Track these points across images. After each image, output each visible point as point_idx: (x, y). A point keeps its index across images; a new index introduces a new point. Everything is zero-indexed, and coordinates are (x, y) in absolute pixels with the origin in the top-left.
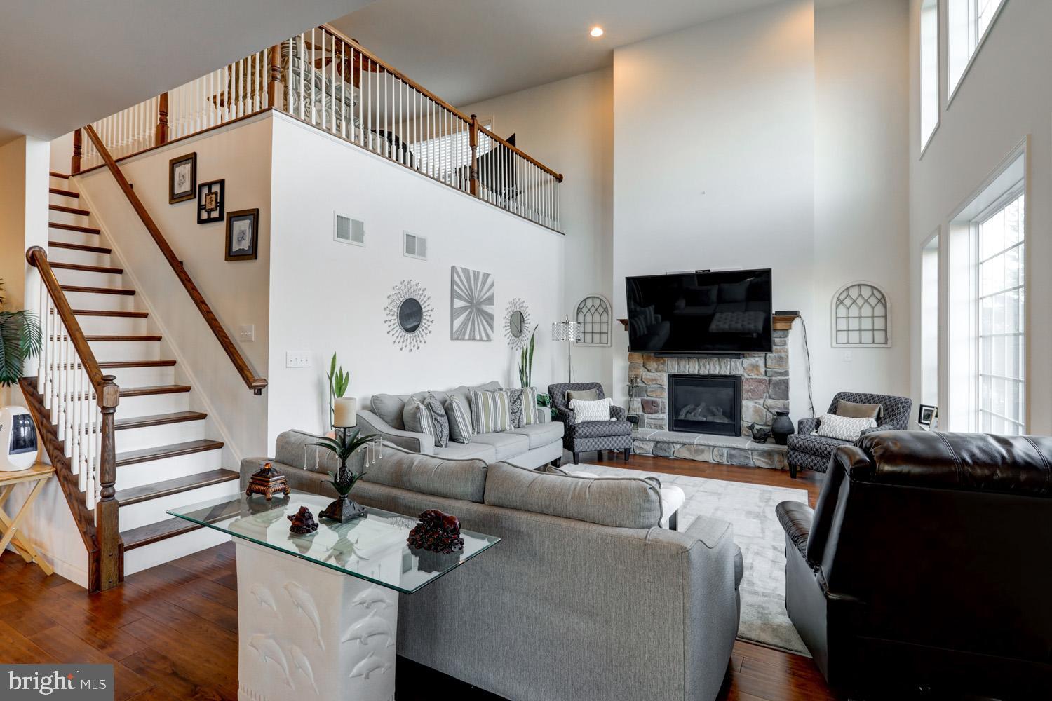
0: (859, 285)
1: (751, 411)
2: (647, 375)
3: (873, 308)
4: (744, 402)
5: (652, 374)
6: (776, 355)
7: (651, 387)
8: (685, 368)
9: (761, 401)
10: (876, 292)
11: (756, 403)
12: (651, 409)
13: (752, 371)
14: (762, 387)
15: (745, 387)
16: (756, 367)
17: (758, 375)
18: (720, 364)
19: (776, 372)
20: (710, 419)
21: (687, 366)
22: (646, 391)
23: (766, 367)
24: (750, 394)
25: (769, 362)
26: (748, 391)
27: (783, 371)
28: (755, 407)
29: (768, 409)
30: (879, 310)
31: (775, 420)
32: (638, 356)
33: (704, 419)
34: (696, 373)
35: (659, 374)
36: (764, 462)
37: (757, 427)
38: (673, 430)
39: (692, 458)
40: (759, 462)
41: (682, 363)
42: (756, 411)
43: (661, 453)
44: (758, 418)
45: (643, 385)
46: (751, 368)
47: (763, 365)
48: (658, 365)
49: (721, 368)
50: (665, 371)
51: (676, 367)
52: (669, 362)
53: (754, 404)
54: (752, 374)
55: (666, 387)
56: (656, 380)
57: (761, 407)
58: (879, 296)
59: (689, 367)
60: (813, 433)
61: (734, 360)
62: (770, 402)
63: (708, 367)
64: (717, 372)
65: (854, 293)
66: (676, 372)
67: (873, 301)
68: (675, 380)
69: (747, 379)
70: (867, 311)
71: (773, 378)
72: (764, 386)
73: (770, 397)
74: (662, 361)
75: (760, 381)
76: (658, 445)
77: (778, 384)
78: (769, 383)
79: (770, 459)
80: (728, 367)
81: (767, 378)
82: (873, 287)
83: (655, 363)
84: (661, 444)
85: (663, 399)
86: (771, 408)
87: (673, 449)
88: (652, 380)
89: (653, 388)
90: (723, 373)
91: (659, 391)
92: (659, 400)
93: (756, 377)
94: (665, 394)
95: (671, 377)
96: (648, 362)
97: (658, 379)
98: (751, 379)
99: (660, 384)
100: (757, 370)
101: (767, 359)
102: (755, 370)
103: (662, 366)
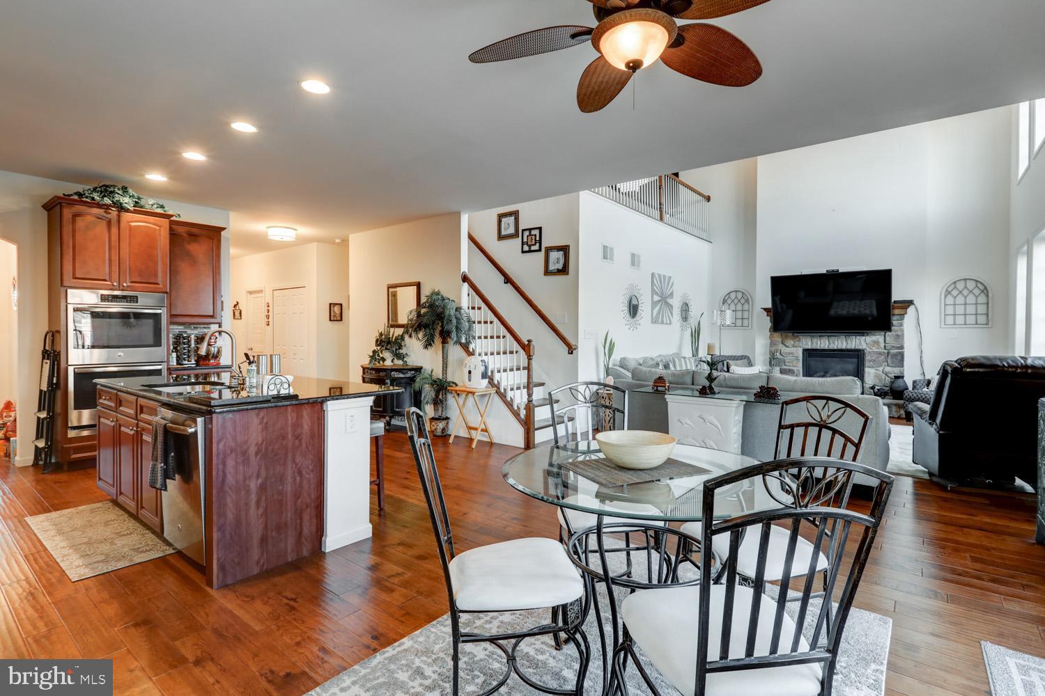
0: (965, 280)
1: (872, 376)
2: (785, 350)
3: (977, 297)
4: (867, 368)
5: (789, 349)
6: (894, 333)
7: (788, 359)
8: (817, 344)
9: (881, 369)
10: (979, 285)
11: (876, 370)
13: (873, 346)
15: (868, 358)
16: (877, 343)
18: (846, 341)
19: (893, 347)
21: (819, 343)
22: (784, 362)
23: (885, 342)
24: (871, 363)
25: (888, 338)
26: (870, 361)
27: (899, 345)
28: (876, 373)
29: (886, 375)
30: (982, 299)
31: (892, 383)
32: (777, 337)
34: (827, 348)
35: (795, 349)
37: (877, 387)
41: (815, 340)
42: (876, 376)
44: (879, 381)
45: (782, 357)
46: (873, 344)
47: (883, 342)
48: (795, 342)
49: (847, 343)
50: (800, 347)
51: (810, 343)
52: (804, 340)
54: (874, 348)
55: (801, 359)
56: (792, 353)
57: (881, 373)
58: (982, 288)
59: (821, 343)
60: (925, 389)
61: (858, 337)
62: (888, 369)
63: (836, 343)
64: (844, 347)
65: (960, 286)
66: (809, 347)
67: (977, 292)
68: (809, 354)
69: (869, 352)
70: (971, 299)
71: (892, 351)
72: (883, 357)
73: (888, 365)
74: (798, 339)
75: (880, 354)
77: (895, 355)
78: (888, 355)
80: (854, 343)
81: (886, 351)
82: (977, 281)
83: (792, 341)
85: (798, 366)
86: (889, 373)
88: (789, 353)
90: (849, 347)
91: (795, 363)
92: (795, 369)
93: (877, 350)
94: (800, 364)
95: (805, 351)
96: (786, 340)
97: (794, 353)
98: (873, 352)
99: (796, 356)
100: (878, 345)
101: (886, 337)
102: (876, 345)
103: (798, 343)
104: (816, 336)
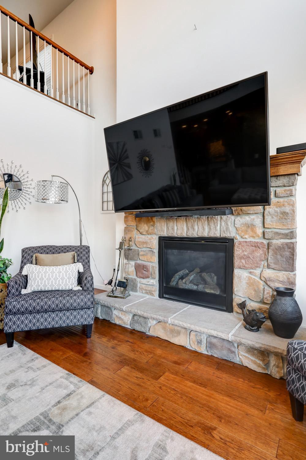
1: (244, 282)
2: (140, 238)
4: (237, 272)
5: (143, 236)
6: (278, 210)
7: (143, 250)
8: (174, 229)
9: (258, 271)
11: (250, 273)
12: (143, 274)
13: (246, 232)
14: (259, 253)
15: (238, 252)
16: (251, 227)
17: (253, 237)
18: (209, 223)
19: (277, 233)
20: (201, 288)
21: (176, 228)
22: (138, 254)
23: (264, 227)
24: (243, 261)
25: (268, 219)
26: (241, 258)
28: (250, 278)
29: (265, 283)
32: (131, 219)
33: (195, 287)
34: (185, 236)
35: (149, 236)
36: (255, 363)
37: (250, 305)
38: (163, 297)
39: (167, 339)
40: (247, 361)
41: (171, 223)
42: (251, 283)
43: (137, 327)
44: (253, 293)
45: (137, 248)
46: (246, 228)
47: (261, 225)
48: (149, 228)
49: (211, 227)
50: (155, 234)
51: (165, 229)
52: (158, 225)
53: (249, 275)
54: (247, 236)
55: (156, 251)
56: (146, 243)
57: (258, 279)
62: (269, 273)
63: (196, 228)
64: (206, 234)
66: (165, 234)
69: (240, 243)
71: (274, 242)
72: (261, 251)
73: (268, 267)
74: (152, 223)
75: (256, 246)
76: (136, 318)
77: (281, 248)
78: (268, 248)
79: (263, 361)
80: (218, 227)
81: (265, 242)
83: (145, 225)
84: (138, 317)
85: (153, 263)
86: (270, 280)
87: (149, 325)
88: (144, 243)
89: (144, 251)
90: (212, 235)
91: (149, 256)
93: (252, 240)
94: (156, 259)
95: (162, 240)
96: (140, 224)
97: (148, 242)
98: (246, 242)
99: (150, 247)
100: (253, 230)
101: (266, 217)
102: (249, 230)
103: (152, 228)
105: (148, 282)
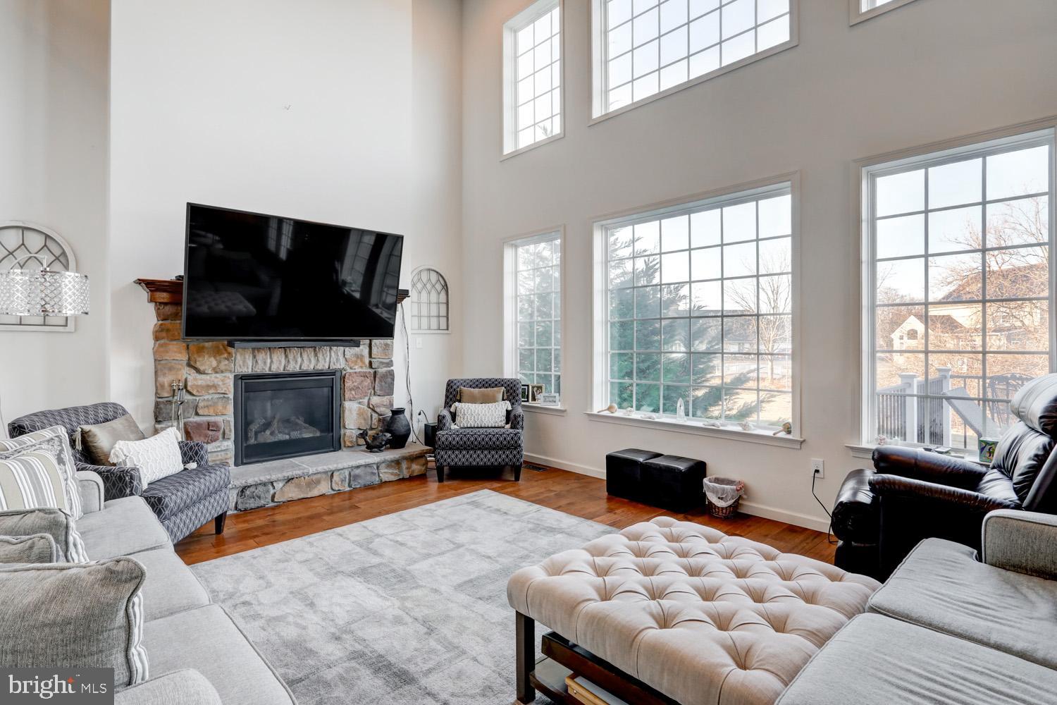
0: (429, 270)
1: (354, 414)
2: (197, 380)
3: (439, 294)
4: (347, 404)
5: (208, 377)
6: (382, 341)
7: (204, 399)
8: (265, 363)
9: (366, 400)
10: (440, 278)
11: (360, 403)
12: (206, 436)
13: (356, 363)
14: (368, 382)
15: (348, 384)
16: (360, 357)
17: (362, 367)
18: (316, 355)
19: (381, 363)
21: (269, 360)
22: (195, 407)
23: (370, 357)
24: (353, 392)
25: (374, 350)
26: (351, 390)
27: (387, 361)
28: (360, 409)
29: (373, 410)
30: (443, 297)
32: (176, 350)
34: (281, 371)
35: (219, 376)
36: (392, 474)
37: (370, 433)
38: (243, 464)
39: (302, 496)
40: (387, 476)
41: (261, 356)
42: (360, 414)
43: (252, 504)
44: (363, 421)
45: (191, 398)
46: (354, 359)
47: (368, 355)
48: (219, 362)
49: (318, 360)
50: (231, 371)
51: (250, 363)
52: (239, 357)
53: (358, 405)
54: (356, 367)
55: (231, 396)
56: (215, 386)
57: (366, 408)
58: (443, 283)
59: (272, 362)
60: (453, 427)
61: (334, 348)
62: (375, 400)
63: (299, 360)
65: (424, 276)
66: (248, 370)
68: (249, 385)
69: (350, 374)
71: (379, 370)
72: (369, 381)
73: (375, 394)
74: (226, 355)
75: (365, 376)
76: (248, 492)
77: (385, 376)
78: (375, 377)
79: (398, 469)
80: (328, 359)
81: (372, 371)
82: (438, 273)
83: (212, 359)
84: (252, 489)
85: (226, 417)
86: (377, 406)
87: (272, 491)
88: (209, 387)
89: (208, 400)
90: (320, 367)
92: (219, 419)
93: (360, 370)
94: (230, 408)
95: (241, 378)
96: (199, 356)
97: (219, 385)
98: (356, 373)
99: (223, 392)
100: (362, 361)
101: (373, 348)
102: (359, 361)
103: (227, 362)
104: (263, 349)
105: (219, 447)
